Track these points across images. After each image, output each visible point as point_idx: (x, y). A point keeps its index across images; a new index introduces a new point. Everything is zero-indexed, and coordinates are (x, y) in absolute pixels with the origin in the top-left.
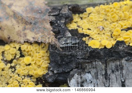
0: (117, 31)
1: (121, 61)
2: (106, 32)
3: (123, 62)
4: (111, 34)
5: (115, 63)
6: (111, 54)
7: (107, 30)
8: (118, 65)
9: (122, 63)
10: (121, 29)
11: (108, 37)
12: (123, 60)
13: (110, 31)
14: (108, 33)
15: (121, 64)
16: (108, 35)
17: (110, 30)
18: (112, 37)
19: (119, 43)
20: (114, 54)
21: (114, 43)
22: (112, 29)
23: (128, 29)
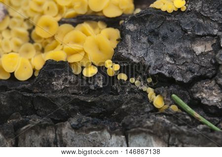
1: (58, 129)
2: (15, 24)
3: (64, 132)
4: (30, 31)
5: (42, 134)
6: (30, 103)
7: (18, 18)
8: (50, 140)
9: (61, 135)
10: (59, 18)
11: (19, 41)
12: (66, 128)
13: (25, 20)
14: (21, 26)
15: (58, 138)
16: (19, 35)
17: (27, 17)
18: (31, 41)
19: (54, 68)
20: (38, 106)
21: (38, 62)
22: (30, 14)
23: (77, 20)
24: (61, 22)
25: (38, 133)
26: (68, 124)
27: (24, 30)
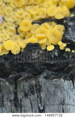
0: (26, 25)
1: (37, 79)
2: (8, 25)
3: (40, 80)
4: (17, 28)
5: (29, 81)
6: (21, 66)
7: (10, 22)
8: (33, 85)
9: (39, 82)
10: (32, 21)
11: (11, 34)
12: (41, 78)
13: (14, 23)
14: (12, 26)
15: (37, 83)
16: (11, 31)
17: (14, 21)
18: (17, 33)
19: (32, 47)
20: (26, 67)
22: (16, 20)
23: (41, 21)
24: (33, 23)
25: (27, 81)
26: (42, 76)
27: (13, 28)
